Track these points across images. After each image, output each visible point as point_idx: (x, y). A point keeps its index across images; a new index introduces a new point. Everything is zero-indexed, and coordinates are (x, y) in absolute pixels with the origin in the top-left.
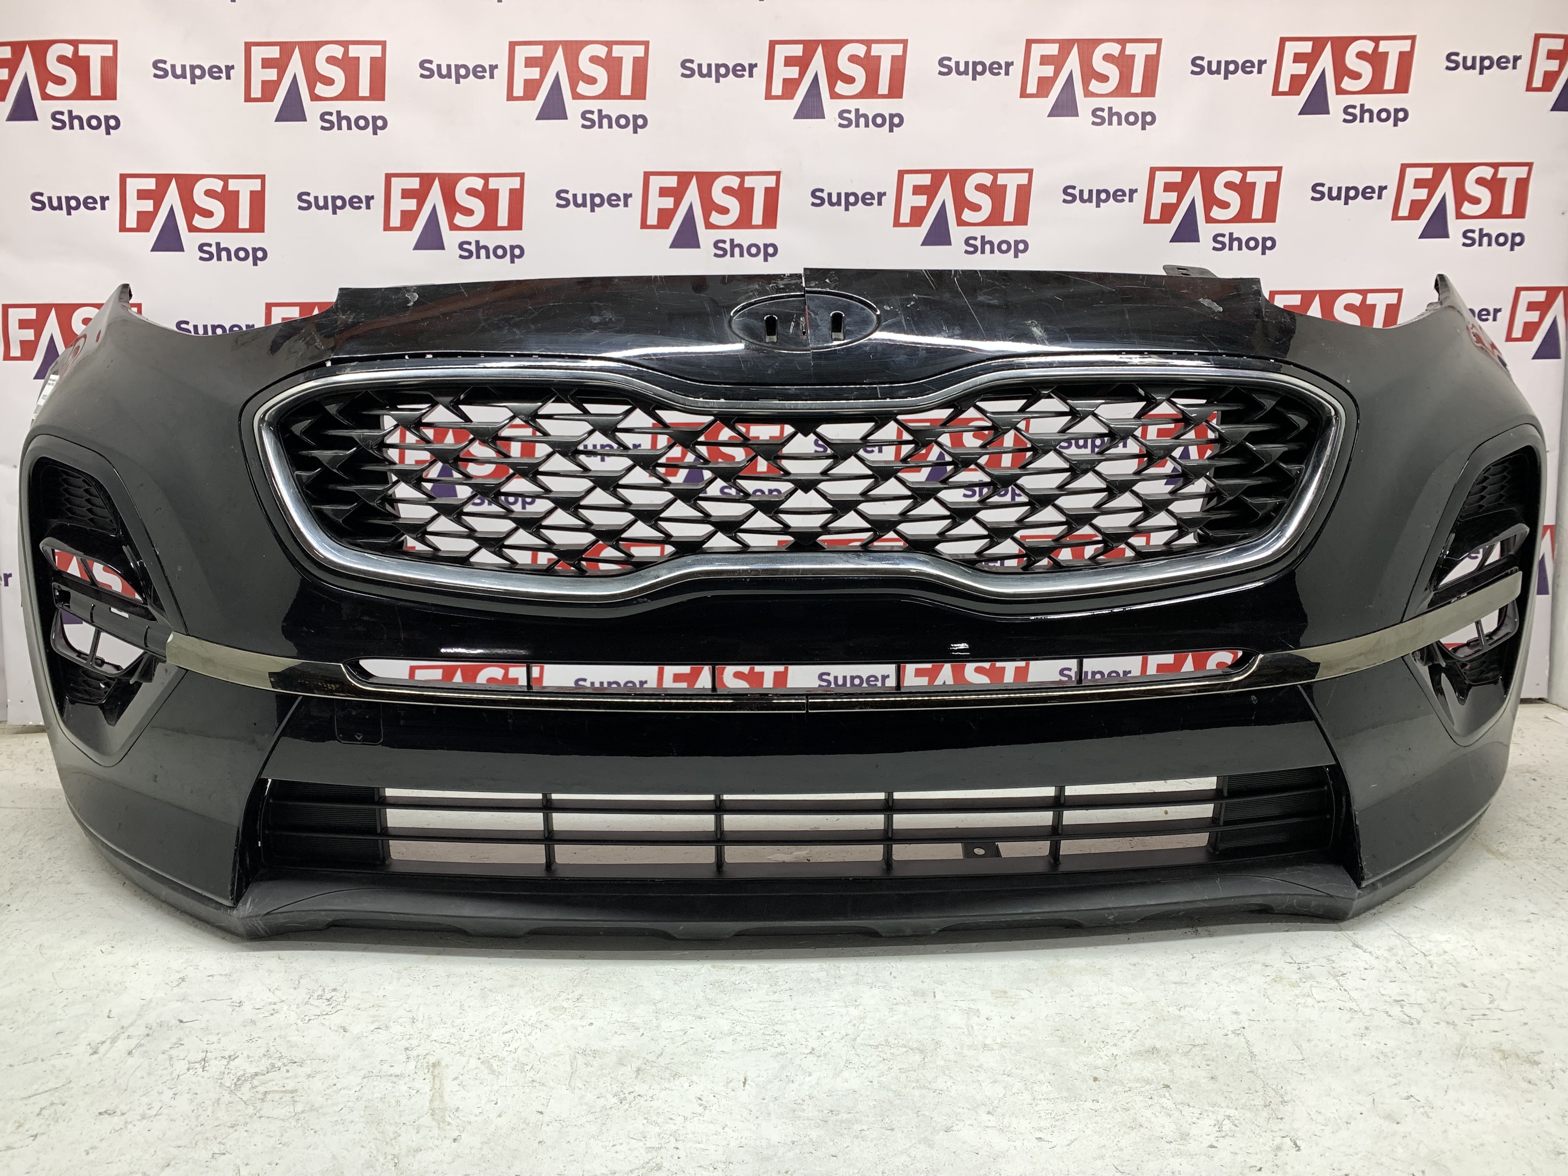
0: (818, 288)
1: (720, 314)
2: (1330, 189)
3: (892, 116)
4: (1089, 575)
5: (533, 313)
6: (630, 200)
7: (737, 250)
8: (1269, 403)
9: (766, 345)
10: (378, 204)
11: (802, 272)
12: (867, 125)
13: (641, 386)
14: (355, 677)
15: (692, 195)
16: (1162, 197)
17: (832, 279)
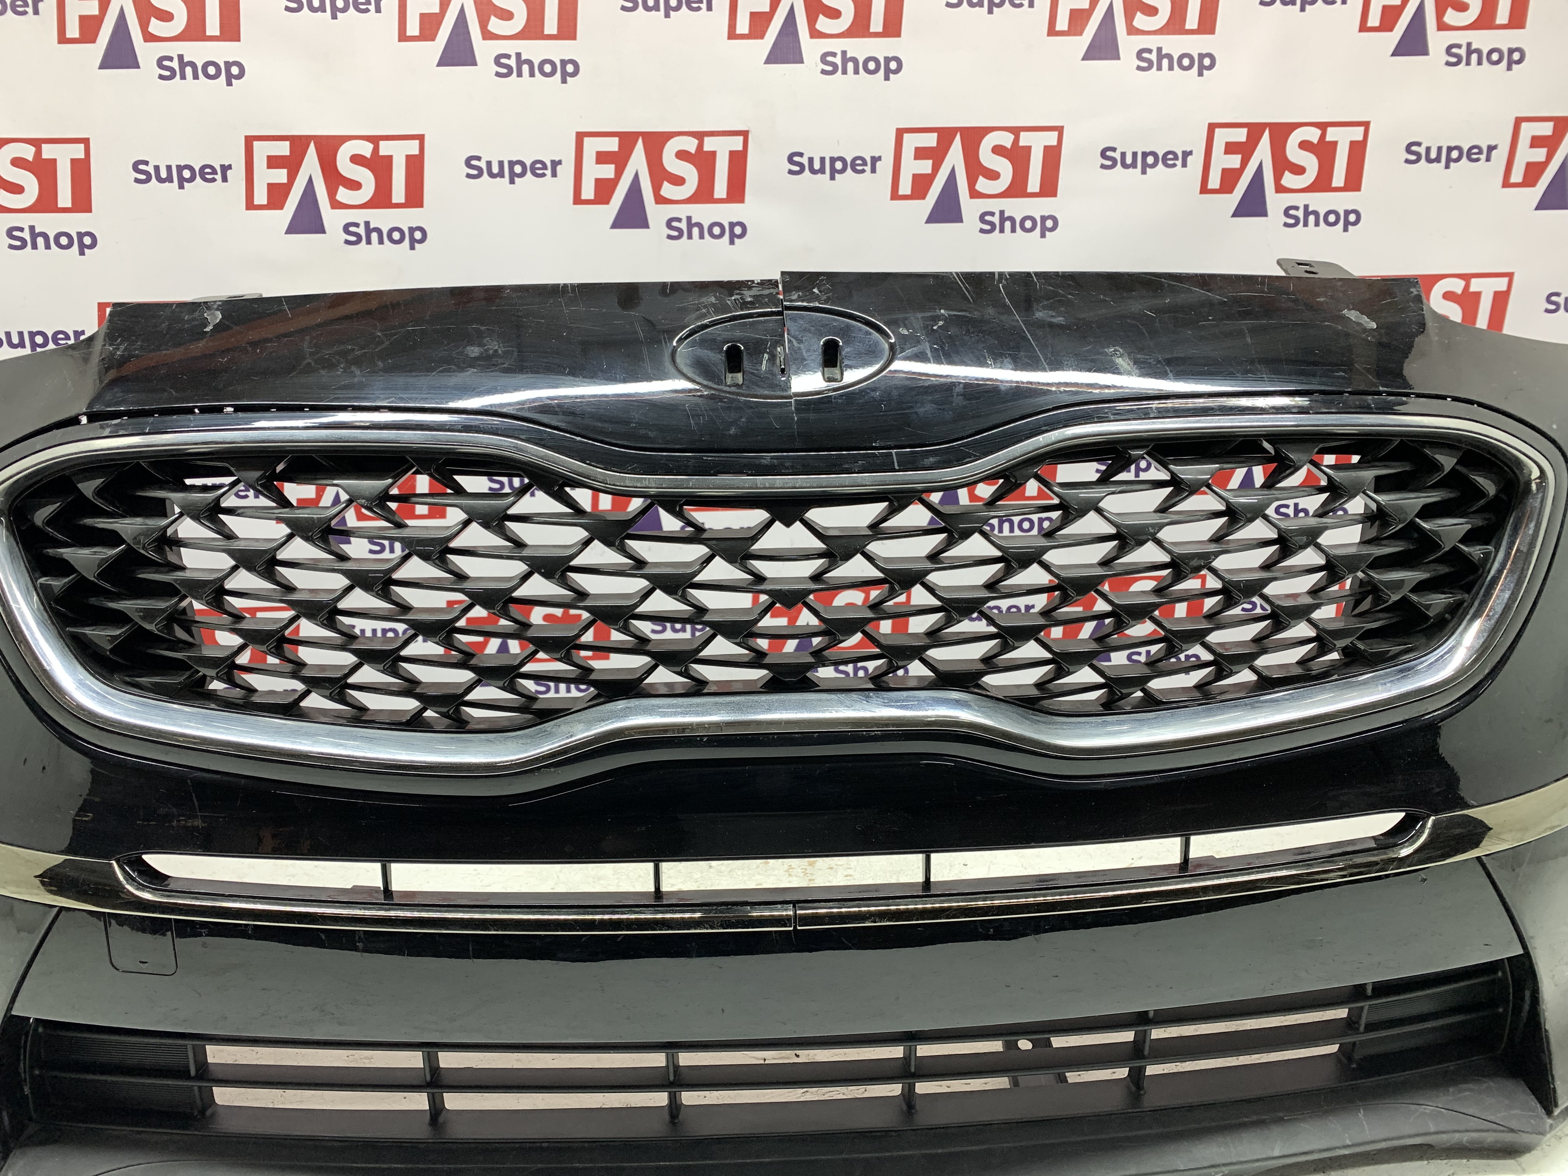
0: (803, 301)
1: (659, 342)
2: (1428, 149)
3: (888, 60)
4: (1197, 715)
5: (383, 343)
6: (559, 168)
7: (696, 231)
8: (1447, 462)
9: (727, 389)
10: (237, 175)
11: (777, 276)
12: (856, 72)
13: (540, 454)
14: (133, 879)
15: (638, 161)
16: (1222, 161)
17: (822, 288)
